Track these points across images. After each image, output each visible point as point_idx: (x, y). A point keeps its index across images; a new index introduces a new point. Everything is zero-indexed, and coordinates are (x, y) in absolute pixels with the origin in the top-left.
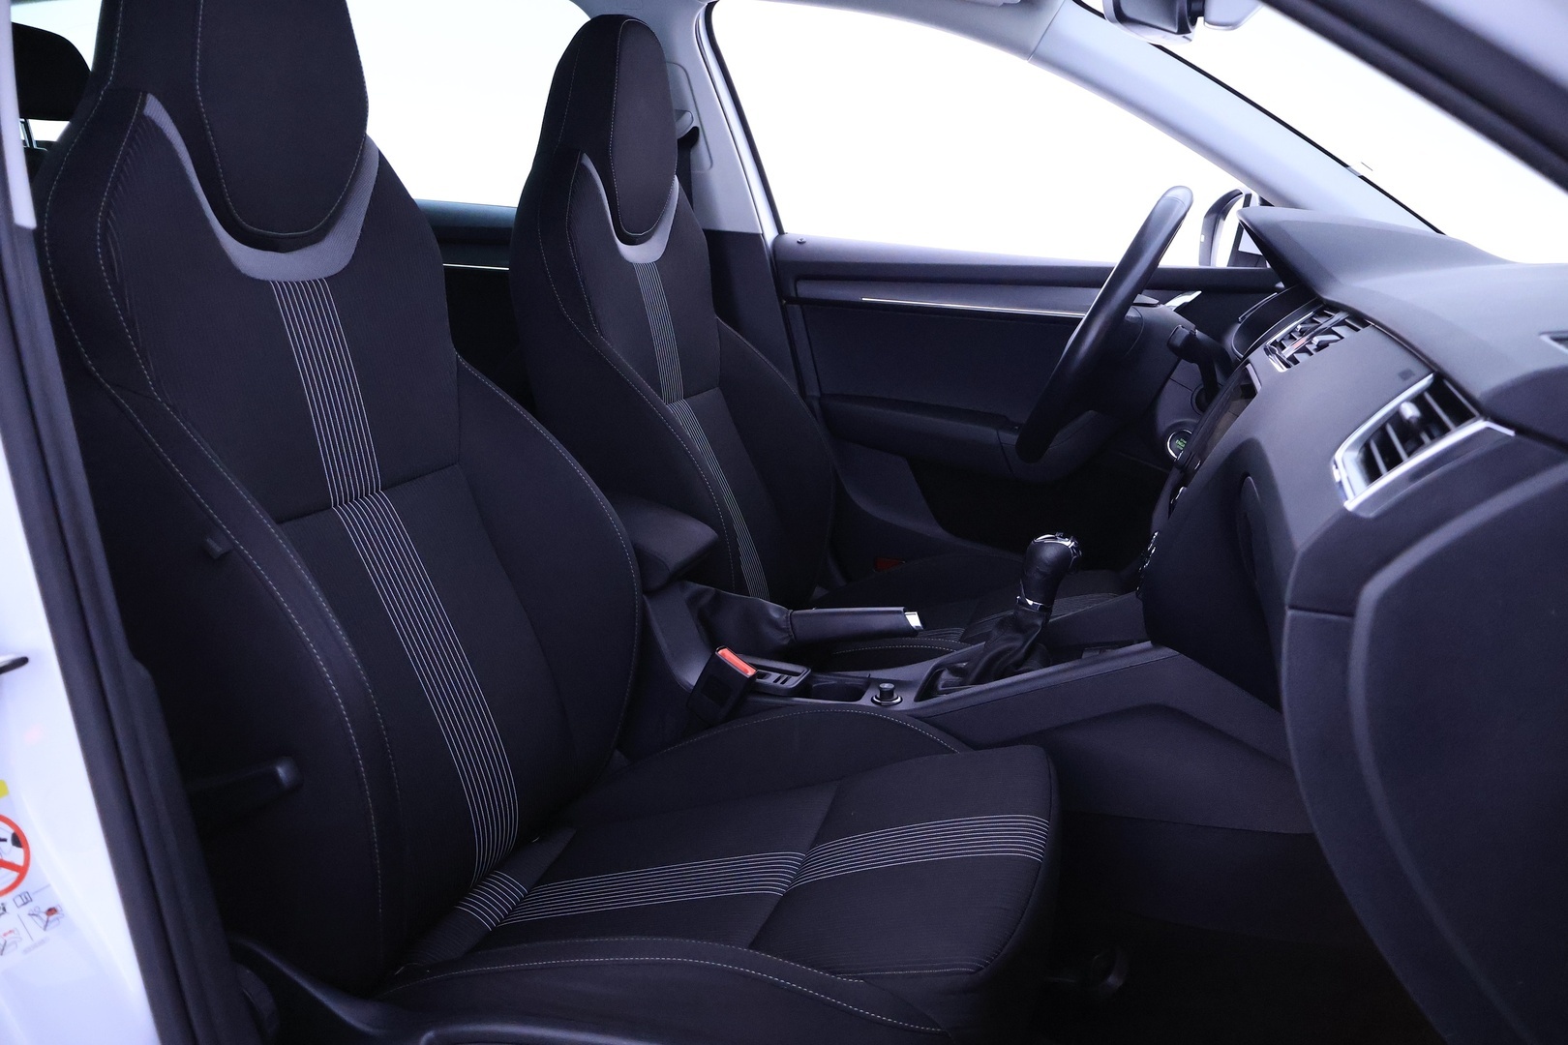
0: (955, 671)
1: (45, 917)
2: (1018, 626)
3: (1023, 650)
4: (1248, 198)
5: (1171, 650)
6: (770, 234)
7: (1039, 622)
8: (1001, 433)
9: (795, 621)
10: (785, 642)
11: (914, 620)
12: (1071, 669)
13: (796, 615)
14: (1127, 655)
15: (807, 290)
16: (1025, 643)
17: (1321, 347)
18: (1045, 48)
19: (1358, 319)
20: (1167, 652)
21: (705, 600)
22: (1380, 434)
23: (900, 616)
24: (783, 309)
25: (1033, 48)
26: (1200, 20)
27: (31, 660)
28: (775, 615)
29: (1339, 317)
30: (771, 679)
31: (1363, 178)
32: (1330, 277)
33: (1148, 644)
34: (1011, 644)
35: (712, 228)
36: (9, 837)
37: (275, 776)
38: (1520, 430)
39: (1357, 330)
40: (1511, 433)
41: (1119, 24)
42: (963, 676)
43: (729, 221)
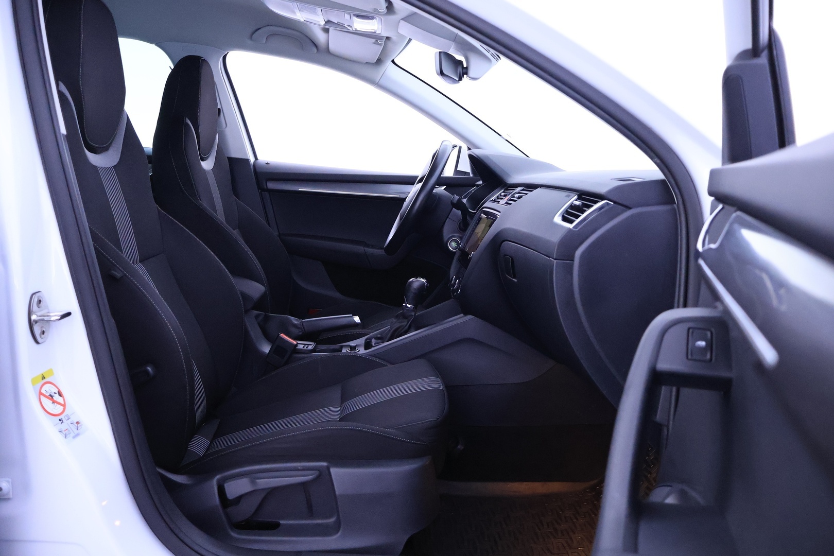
0: (377, 338)
1: (76, 425)
2: (404, 316)
3: (408, 326)
4: (460, 148)
5: (471, 316)
6: (252, 160)
7: (413, 314)
8: (365, 249)
9: (304, 324)
10: (300, 333)
11: (357, 319)
12: (428, 330)
13: (304, 321)
14: (451, 321)
15: (271, 185)
16: (407, 324)
17: (519, 198)
18: (382, 82)
19: (531, 187)
20: (470, 317)
21: (261, 318)
22: (567, 212)
23: (351, 318)
24: (261, 194)
25: (377, 81)
26: (465, 76)
27: (72, 314)
28: (296, 322)
29: (519, 189)
30: (301, 347)
31: (506, 140)
32: (509, 175)
33: (462, 315)
34: (402, 324)
35: (230, 156)
36: (57, 392)
37: (147, 372)
38: (615, 202)
39: (532, 191)
40: (612, 203)
41: (441, 76)
42: (381, 339)
43: (235, 154)
